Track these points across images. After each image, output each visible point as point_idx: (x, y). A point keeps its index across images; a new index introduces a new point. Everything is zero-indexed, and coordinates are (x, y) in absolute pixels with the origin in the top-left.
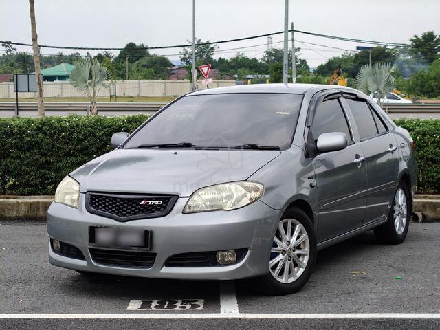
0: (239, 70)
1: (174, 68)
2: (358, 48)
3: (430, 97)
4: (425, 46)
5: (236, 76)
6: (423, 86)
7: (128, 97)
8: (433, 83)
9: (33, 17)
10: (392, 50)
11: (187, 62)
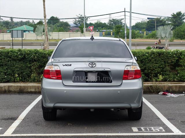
0: (98, 28)
1: (71, 27)
2: (148, 18)
3: (181, 39)
4: (177, 17)
5: (97, 30)
6: (178, 35)
7: (54, 39)
8: (182, 33)
9: (44, 8)
10: (163, 19)
11: (76, 25)
